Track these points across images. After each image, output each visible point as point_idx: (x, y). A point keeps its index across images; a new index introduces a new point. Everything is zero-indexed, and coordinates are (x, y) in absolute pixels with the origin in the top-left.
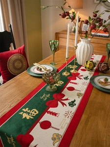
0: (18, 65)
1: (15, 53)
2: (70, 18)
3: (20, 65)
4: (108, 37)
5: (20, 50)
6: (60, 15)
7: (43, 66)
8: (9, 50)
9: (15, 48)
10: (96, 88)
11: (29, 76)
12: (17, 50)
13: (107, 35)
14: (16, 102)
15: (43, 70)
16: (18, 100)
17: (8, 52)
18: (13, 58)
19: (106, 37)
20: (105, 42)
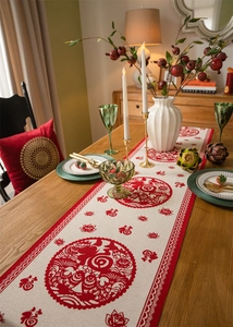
0: (42, 159)
1: (34, 137)
2: (128, 59)
3: (46, 159)
4: (216, 92)
5: (45, 129)
6: (107, 54)
7: (89, 157)
8: (24, 131)
9: (35, 127)
10: (203, 200)
11: (60, 181)
12: (38, 131)
13: (214, 89)
14: (31, 241)
15: (88, 166)
16: (36, 236)
17: (22, 134)
18: (31, 145)
19: (211, 92)
20: (210, 102)
